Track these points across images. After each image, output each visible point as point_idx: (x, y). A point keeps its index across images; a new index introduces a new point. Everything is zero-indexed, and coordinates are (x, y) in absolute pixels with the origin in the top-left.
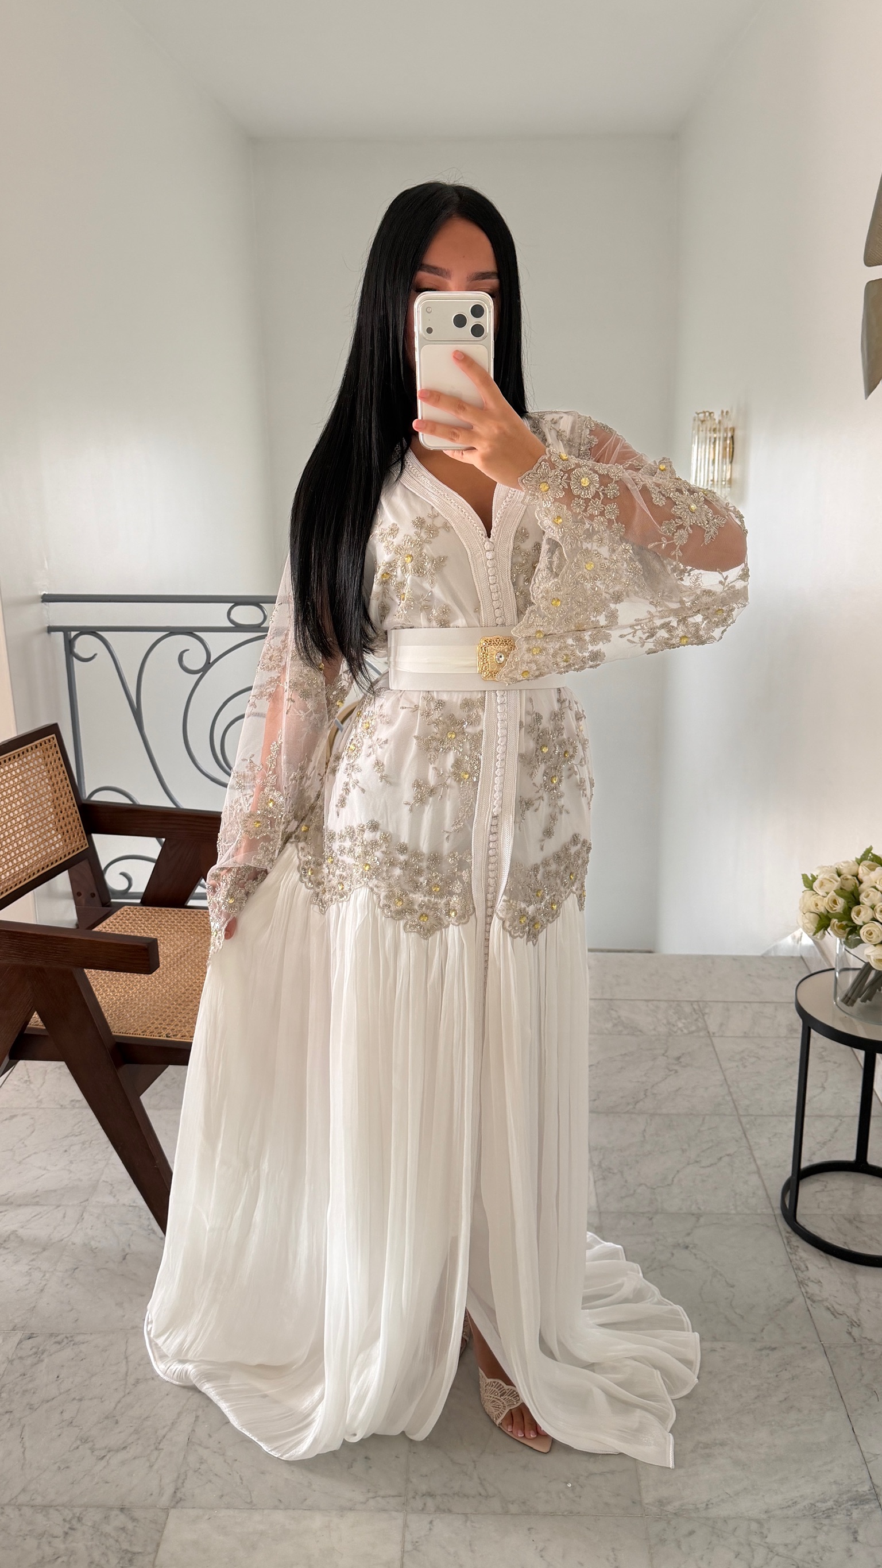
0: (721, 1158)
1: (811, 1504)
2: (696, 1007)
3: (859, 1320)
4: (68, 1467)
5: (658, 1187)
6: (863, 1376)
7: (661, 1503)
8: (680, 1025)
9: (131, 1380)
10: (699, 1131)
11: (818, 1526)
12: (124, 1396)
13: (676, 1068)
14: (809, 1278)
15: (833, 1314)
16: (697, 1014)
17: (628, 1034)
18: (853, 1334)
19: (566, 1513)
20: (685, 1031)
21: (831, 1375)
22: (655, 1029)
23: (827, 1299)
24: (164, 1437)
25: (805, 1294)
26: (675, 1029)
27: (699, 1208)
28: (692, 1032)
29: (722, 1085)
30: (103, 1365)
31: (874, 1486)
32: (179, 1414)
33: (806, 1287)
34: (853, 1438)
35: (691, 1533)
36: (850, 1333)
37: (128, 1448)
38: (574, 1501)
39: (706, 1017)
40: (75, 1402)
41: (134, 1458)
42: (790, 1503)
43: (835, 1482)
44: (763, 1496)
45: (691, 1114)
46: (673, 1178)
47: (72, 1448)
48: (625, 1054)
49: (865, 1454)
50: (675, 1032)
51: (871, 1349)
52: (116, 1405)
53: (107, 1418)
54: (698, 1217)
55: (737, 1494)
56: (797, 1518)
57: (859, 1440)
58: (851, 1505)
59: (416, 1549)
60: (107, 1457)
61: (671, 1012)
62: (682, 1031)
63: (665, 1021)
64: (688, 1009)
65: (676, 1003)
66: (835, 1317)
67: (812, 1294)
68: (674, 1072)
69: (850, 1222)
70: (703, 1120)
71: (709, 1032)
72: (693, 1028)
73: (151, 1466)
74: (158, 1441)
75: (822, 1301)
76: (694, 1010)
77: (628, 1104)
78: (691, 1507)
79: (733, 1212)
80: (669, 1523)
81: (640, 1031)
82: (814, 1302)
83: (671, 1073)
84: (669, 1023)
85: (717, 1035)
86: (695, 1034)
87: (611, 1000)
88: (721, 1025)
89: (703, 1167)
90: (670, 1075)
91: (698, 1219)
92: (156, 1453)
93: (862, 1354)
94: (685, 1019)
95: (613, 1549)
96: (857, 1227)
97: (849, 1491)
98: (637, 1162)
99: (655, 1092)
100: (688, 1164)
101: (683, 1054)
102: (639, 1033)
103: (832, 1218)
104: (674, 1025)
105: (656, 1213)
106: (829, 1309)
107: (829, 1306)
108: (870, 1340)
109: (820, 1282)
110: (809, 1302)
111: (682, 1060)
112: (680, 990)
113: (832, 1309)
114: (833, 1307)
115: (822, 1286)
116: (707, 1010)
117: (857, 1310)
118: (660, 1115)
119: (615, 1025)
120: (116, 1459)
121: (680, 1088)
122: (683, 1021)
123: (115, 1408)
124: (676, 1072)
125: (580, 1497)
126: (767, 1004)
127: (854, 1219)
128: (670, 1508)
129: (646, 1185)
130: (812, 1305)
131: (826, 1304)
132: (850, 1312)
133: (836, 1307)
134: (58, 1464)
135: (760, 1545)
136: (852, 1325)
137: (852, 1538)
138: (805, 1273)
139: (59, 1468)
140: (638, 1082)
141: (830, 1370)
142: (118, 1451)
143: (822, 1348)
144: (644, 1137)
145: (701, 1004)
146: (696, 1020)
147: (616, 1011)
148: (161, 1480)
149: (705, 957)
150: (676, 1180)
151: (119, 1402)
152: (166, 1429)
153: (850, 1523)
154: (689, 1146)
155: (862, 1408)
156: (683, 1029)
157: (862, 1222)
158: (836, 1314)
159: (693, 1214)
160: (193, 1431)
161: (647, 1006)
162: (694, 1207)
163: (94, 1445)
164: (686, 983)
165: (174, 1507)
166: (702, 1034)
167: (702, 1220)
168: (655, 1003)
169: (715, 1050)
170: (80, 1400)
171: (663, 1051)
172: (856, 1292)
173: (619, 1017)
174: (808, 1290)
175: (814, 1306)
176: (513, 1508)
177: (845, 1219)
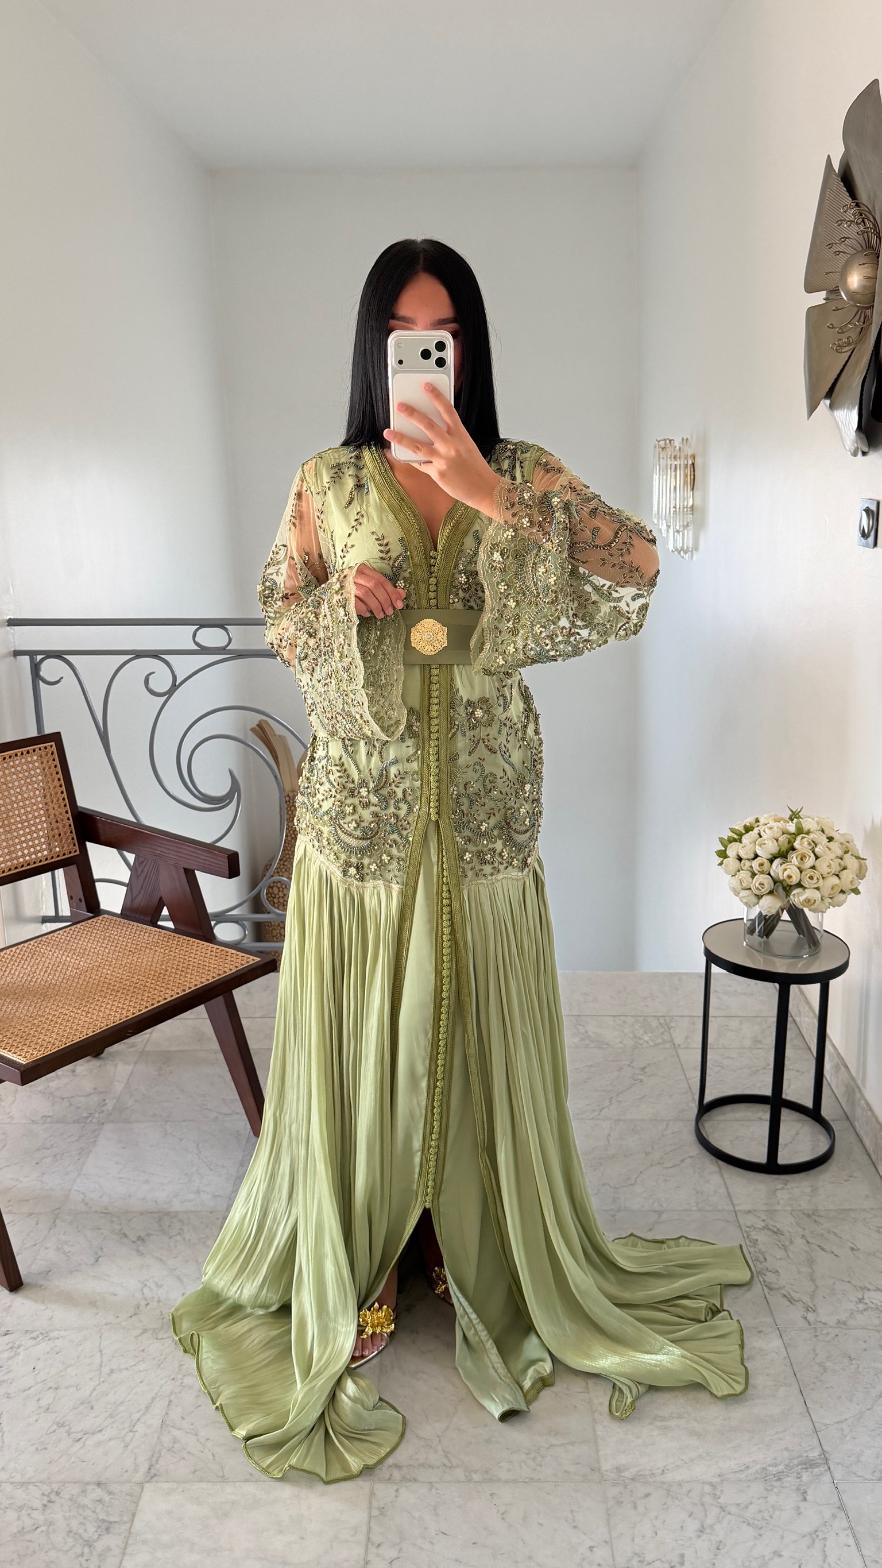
0: (683, 1160)
1: (763, 1468)
2: (662, 1021)
3: (814, 1306)
4: (45, 1449)
5: (622, 1186)
6: (816, 1355)
7: (618, 1470)
8: (646, 1038)
9: (106, 1370)
10: (663, 1135)
11: (769, 1488)
12: (99, 1384)
13: (642, 1077)
14: (767, 1269)
15: (789, 1301)
16: (663, 1027)
17: (595, 1047)
18: (808, 1318)
19: (526, 1480)
20: (651, 1043)
21: (787, 1356)
22: (621, 1043)
23: (784, 1287)
24: (138, 1420)
25: (762, 1283)
26: (642, 1042)
27: (661, 1206)
28: (659, 1044)
29: (685, 1093)
30: (78, 1358)
31: (824, 1452)
32: (153, 1399)
33: (763, 1276)
34: (805, 1410)
35: (647, 1495)
36: (805, 1318)
37: (103, 1432)
38: (535, 1470)
39: (672, 1031)
40: (51, 1390)
41: (110, 1440)
42: (743, 1468)
43: (786, 1449)
44: (717, 1462)
45: (655, 1120)
46: (636, 1178)
47: (51, 1430)
48: (591, 1066)
49: (816, 1425)
50: (642, 1044)
51: (825, 1332)
52: (92, 1393)
53: (82, 1403)
54: (660, 1213)
55: (692, 1460)
56: (749, 1480)
57: (810, 1410)
58: (802, 1469)
59: (382, 1514)
60: (83, 1440)
61: (637, 1027)
62: (648, 1043)
63: (631, 1036)
64: (654, 1023)
65: (642, 1018)
66: (792, 1303)
67: (770, 1283)
68: (638, 1081)
69: (809, 1216)
70: (667, 1125)
71: (674, 1044)
72: (660, 1041)
73: (126, 1446)
74: (132, 1424)
75: (779, 1289)
76: (661, 1024)
77: (594, 1111)
78: (647, 1473)
79: (694, 1208)
80: (626, 1487)
81: (607, 1044)
82: (771, 1289)
83: (636, 1082)
84: (635, 1037)
85: (681, 1046)
86: (661, 1046)
87: (579, 1016)
88: (687, 1038)
89: (666, 1168)
90: (634, 1085)
91: (660, 1216)
92: (131, 1434)
93: (816, 1336)
94: (652, 1033)
95: (572, 1511)
96: (815, 1221)
97: (799, 1457)
98: (601, 1164)
99: (620, 1099)
100: (652, 1166)
101: (648, 1065)
102: (605, 1046)
103: (791, 1214)
104: (640, 1039)
105: (619, 1211)
106: (785, 1296)
107: (786, 1294)
108: (825, 1324)
109: (777, 1271)
110: (765, 1288)
111: (646, 1070)
112: (647, 1006)
113: (789, 1296)
114: (790, 1294)
115: (779, 1275)
116: (673, 1024)
117: (812, 1297)
118: (624, 1120)
119: (582, 1040)
120: (91, 1441)
121: (644, 1096)
122: (650, 1035)
123: (90, 1396)
124: (641, 1081)
125: (541, 1466)
126: (733, 1018)
127: (813, 1214)
128: (627, 1474)
129: (610, 1185)
130: (769, 1293)
131: (783, 1292)
132: (806, 1299)
133: (793, 1294)
134: (34, 1448)
135: (712, 1504)
136: (808, 1310)
137: (801, 1498)
138: (764, 1264)
139: (37, 1449)
140: (604, 1091)
141: (785, 1352)
142: (93, 1433)
143: (778, 1332)
144: (608, 1140)
145: (667, 1018)
146: (662, 1033)
147: (584, 1026)
148: (135, 1459)
149: (672, 974)
150: (639, 1180)
151: (94, 1390)
152: (141, 1413)
153: (800, 1485)
154: (652, 1148)
155: (814, 1383)
156: (649, 1042)
157: (820, 1216)
158: (792, 1300)
159: (655, 1211)
160: (167, 1414)
161: (614, 1021)
162: (656, 1205)
163: (70, 1429)
164: (653, 999)
165: (148, 1482)
166: (668, 1046)
167: (664, 1217)
168: (623, 1018)
169: (680, 1061)
170: (56, 1388)
171: (629, 1063)
172: (813, 1280)
173: (586, 1032)
174: (766, 1279)
175: (771, 1293)
176: (476, 1477)
177: (804, 1214)
